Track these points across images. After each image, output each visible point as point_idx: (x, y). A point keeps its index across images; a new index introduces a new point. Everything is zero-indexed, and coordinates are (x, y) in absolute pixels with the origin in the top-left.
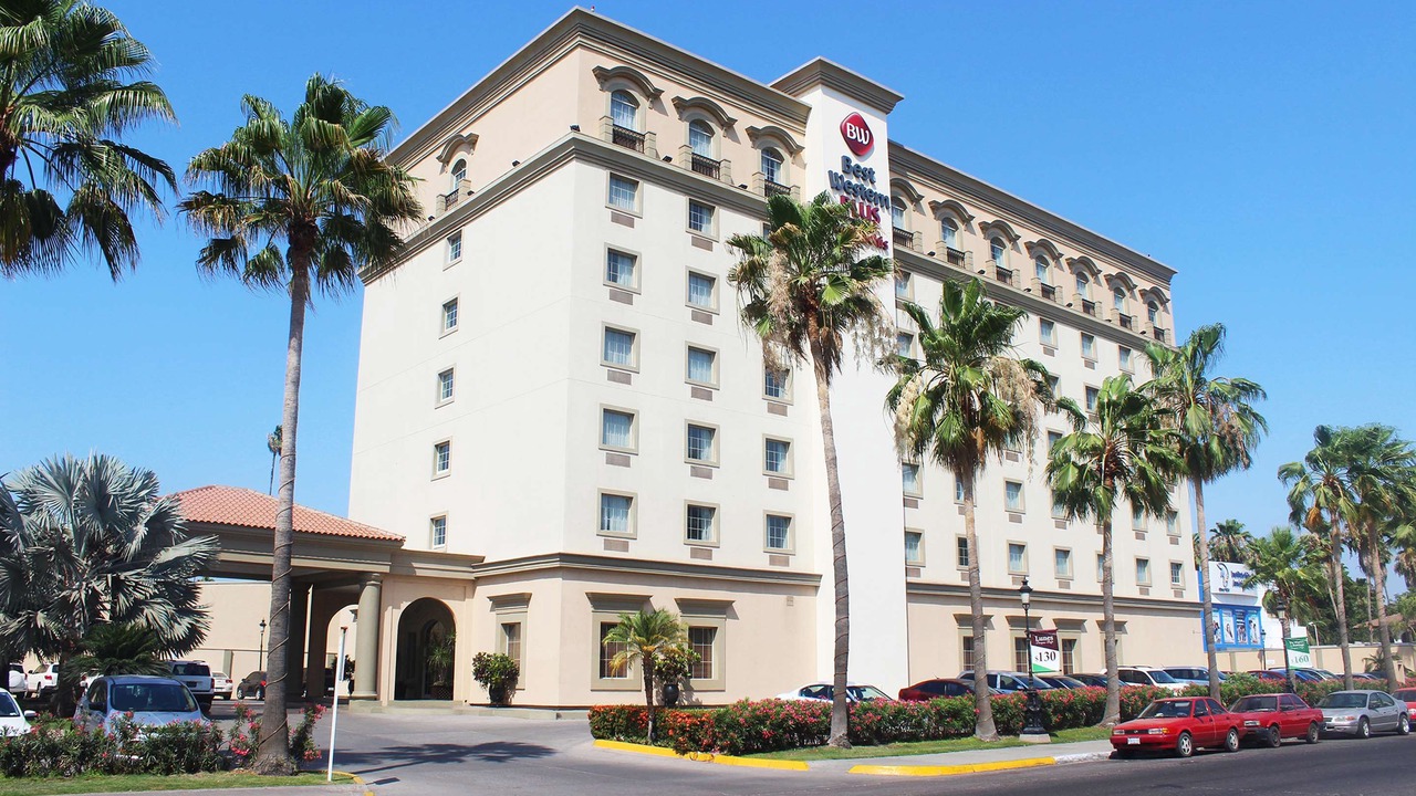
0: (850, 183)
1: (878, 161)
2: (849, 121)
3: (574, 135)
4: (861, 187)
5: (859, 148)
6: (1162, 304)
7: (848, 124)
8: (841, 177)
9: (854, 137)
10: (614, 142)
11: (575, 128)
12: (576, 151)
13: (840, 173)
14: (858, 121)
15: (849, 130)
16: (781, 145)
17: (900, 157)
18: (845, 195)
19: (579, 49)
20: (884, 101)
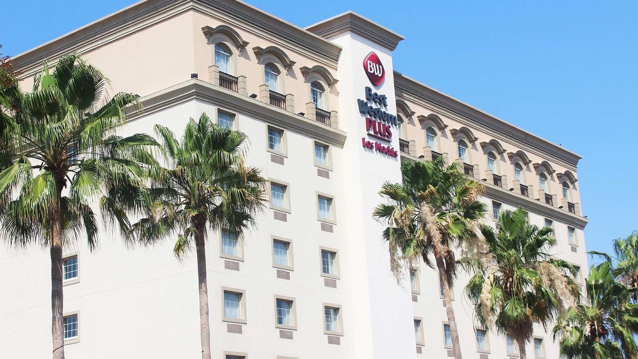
0: (371, 108)
1: (387, 89)
2: (369, 59)
3: (194, 81)
4: (378, 110)
5: (376, 80)
6: (572, 183)
7: (369, 62)
8: (366, 104)
9: (372, 72)
10: (221, 85)
11: (194, 76)
12: (196, 94)
13: (365, 101)
14: (374, 59)
15: (369, 66)
16: (322, 78)
17: (402, 84)
18: (369, 117)
19: (191, 12)
20: (389, 41)
